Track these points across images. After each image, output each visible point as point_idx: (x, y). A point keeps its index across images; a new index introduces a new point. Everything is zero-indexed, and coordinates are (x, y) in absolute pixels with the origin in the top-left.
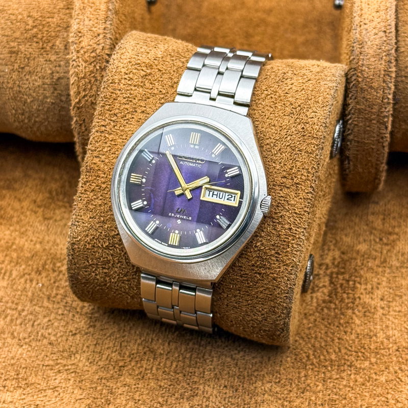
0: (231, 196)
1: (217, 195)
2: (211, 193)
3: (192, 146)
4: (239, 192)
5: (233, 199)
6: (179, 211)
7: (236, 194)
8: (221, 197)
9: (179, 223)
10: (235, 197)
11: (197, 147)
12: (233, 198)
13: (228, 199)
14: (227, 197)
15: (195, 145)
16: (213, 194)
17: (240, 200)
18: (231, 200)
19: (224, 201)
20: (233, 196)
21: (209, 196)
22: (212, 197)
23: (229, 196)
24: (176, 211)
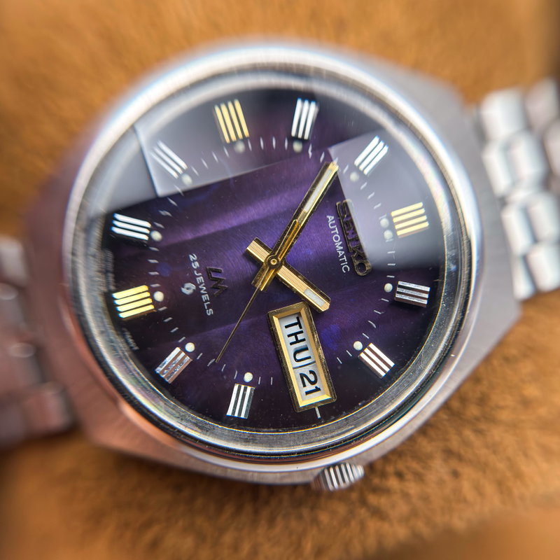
0: (312, 379)
2: (296, 329)
3: (384, 222)
5: (310, 387)
6: (213, 275)
8: (299, 356)
9: (184, 290)
10: (317, 389)
11: (388, 235)
12: (313, 387)
13: (302, 376)
14: (306, 371)
15: (391, 227)
16: (295, 334)
17: (317, 410)
18: (304, 386)
19: (294, 368)
20: (317, 385)
21: (287, 327)
22: (289, 336)
23: (312, 375)
24: (208, 267)
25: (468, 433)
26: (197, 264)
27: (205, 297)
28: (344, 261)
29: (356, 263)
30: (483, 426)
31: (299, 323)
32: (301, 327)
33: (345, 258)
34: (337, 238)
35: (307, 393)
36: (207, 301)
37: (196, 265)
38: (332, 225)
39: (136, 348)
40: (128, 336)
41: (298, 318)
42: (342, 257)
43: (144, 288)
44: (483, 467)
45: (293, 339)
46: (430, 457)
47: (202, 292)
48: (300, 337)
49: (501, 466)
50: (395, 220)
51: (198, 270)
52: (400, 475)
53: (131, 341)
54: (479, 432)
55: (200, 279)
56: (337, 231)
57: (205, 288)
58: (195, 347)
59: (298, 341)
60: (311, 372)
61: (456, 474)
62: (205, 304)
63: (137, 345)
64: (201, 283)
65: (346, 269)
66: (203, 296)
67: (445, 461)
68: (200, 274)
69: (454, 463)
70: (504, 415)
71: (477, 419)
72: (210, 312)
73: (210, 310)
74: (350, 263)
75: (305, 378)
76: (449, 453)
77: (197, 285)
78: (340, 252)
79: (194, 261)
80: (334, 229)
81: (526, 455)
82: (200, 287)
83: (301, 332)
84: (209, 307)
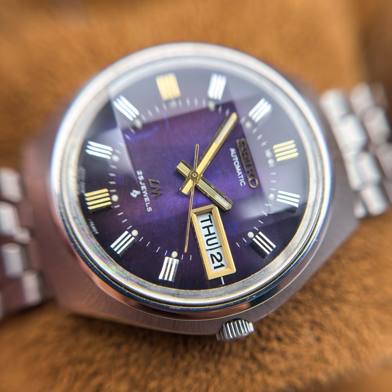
0: (219, 257)
1: (210, 234)
2: (208, 223)
4: (233, 270)
5: (217, 264)
7: (229, 266)
8: (210, 242)
9: (132, 194)
10: (222, 265)
11: (271, 162)
12: (219, 264)
13: (212, 256)
14: (214, 252)
15: (274, 157)
16: (208, 227)
17: (222, 279)
18: (213, 263)
19: (207, 250)
20: (221, 262)
21: (202, 222)
22: (204, 228)
23: (219, 255)
24: (149, 180)
25: (327, 309)
27: (147, 199)
28: (241, 178)
29: (250, 179)
30: (337, 305)
31: (210, 219)
32: (211, 223)
33: (242, 176)
34: (237, 164)
35: (215, 268)
36: (147, 202)
37: (141, 178)
38: (234, 155)
39: (97, 233)
40: (92, 224)
41: (210, 216)
42: (240, 175)
43: (106, 190)
44: (338, 335)
45: (206, 230)
46: (300, 326)
47: (145, 196)
48: (211, 229)
49: (352, 335)
50: (276, 151)
51: (143, 181)
52: (279, 339)
53: (94, 228)
54: (335, 309)
55: (144, 187)
56: (237, 158)
57: (147, 193)
58: (139, 232)
60: (218, 253)
61: (318, 339)
62: (147, 204)
63: (98, 231)
64: (144, 190)
65: (243, 183)
66: (145, 199)
67: (312, 329)
68: (144, 184)
69: (317, 332)
70: (352, 297)
71: (332, 300)
72: (149, 209)
73: (150, 208)
74: (246, 179)
75: (214, 257)
76: (314, 324)
77: (141, 191)
78: (239, 173)
79: (140, 175)
80: (235, 158)
81: (368, 328)
82: (144, 192)
83: (212, 226)
84: (149, 206)
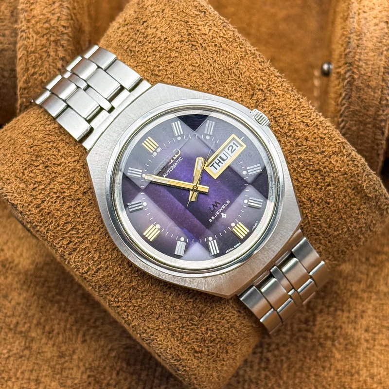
0: (231, 148)
2: (215, 165)
3: (155, 154)
4: (233, 136)
5: (235, 147)
7: (232, 140)
8: (225, 158)
9: (225, 217)
10: (234, 144)
11: (159, 150)
12: (234, 146)
13: (232, 153)
14: (229, 152)
16: (218, 164)
17: (241, 139)
18: (235, 149)
19: (231, 157)
20: (232, 145)
21: (217, 169)
22: (220, 166)
26: (212, 218)
33: (177, 161)
34: (171, 169)
35: (237, 146)
36: (225, 206)
38: (167, 174)
45: (220, 164)
47: (222, 210)
48: (218, 162)
51: (214, 216)
55: (218, 213)
56: (168, 171)
57: (220, 209)
59: (220, 162)
60: (229, 149)
63: (256, 222)
65: (181, 159)
66: (224, 208)
68: (215, 214)
75: (233, 150)
77: (221, 213)
78: (176, 165)
79: (212, 219)
82: (220, 211)
84: (226, 203)
